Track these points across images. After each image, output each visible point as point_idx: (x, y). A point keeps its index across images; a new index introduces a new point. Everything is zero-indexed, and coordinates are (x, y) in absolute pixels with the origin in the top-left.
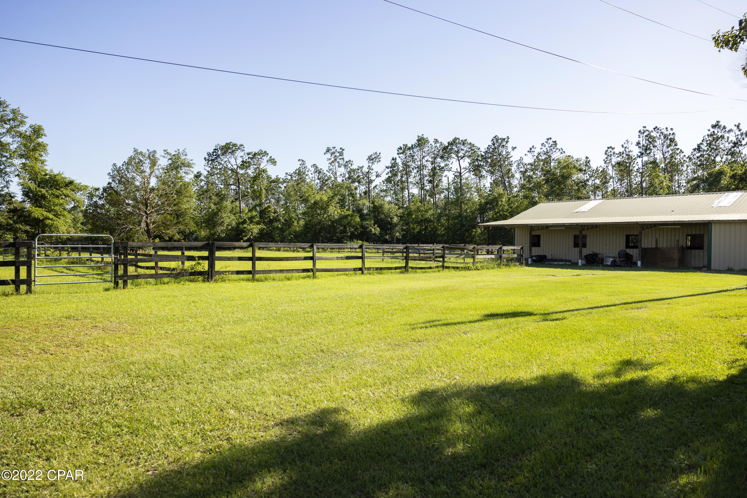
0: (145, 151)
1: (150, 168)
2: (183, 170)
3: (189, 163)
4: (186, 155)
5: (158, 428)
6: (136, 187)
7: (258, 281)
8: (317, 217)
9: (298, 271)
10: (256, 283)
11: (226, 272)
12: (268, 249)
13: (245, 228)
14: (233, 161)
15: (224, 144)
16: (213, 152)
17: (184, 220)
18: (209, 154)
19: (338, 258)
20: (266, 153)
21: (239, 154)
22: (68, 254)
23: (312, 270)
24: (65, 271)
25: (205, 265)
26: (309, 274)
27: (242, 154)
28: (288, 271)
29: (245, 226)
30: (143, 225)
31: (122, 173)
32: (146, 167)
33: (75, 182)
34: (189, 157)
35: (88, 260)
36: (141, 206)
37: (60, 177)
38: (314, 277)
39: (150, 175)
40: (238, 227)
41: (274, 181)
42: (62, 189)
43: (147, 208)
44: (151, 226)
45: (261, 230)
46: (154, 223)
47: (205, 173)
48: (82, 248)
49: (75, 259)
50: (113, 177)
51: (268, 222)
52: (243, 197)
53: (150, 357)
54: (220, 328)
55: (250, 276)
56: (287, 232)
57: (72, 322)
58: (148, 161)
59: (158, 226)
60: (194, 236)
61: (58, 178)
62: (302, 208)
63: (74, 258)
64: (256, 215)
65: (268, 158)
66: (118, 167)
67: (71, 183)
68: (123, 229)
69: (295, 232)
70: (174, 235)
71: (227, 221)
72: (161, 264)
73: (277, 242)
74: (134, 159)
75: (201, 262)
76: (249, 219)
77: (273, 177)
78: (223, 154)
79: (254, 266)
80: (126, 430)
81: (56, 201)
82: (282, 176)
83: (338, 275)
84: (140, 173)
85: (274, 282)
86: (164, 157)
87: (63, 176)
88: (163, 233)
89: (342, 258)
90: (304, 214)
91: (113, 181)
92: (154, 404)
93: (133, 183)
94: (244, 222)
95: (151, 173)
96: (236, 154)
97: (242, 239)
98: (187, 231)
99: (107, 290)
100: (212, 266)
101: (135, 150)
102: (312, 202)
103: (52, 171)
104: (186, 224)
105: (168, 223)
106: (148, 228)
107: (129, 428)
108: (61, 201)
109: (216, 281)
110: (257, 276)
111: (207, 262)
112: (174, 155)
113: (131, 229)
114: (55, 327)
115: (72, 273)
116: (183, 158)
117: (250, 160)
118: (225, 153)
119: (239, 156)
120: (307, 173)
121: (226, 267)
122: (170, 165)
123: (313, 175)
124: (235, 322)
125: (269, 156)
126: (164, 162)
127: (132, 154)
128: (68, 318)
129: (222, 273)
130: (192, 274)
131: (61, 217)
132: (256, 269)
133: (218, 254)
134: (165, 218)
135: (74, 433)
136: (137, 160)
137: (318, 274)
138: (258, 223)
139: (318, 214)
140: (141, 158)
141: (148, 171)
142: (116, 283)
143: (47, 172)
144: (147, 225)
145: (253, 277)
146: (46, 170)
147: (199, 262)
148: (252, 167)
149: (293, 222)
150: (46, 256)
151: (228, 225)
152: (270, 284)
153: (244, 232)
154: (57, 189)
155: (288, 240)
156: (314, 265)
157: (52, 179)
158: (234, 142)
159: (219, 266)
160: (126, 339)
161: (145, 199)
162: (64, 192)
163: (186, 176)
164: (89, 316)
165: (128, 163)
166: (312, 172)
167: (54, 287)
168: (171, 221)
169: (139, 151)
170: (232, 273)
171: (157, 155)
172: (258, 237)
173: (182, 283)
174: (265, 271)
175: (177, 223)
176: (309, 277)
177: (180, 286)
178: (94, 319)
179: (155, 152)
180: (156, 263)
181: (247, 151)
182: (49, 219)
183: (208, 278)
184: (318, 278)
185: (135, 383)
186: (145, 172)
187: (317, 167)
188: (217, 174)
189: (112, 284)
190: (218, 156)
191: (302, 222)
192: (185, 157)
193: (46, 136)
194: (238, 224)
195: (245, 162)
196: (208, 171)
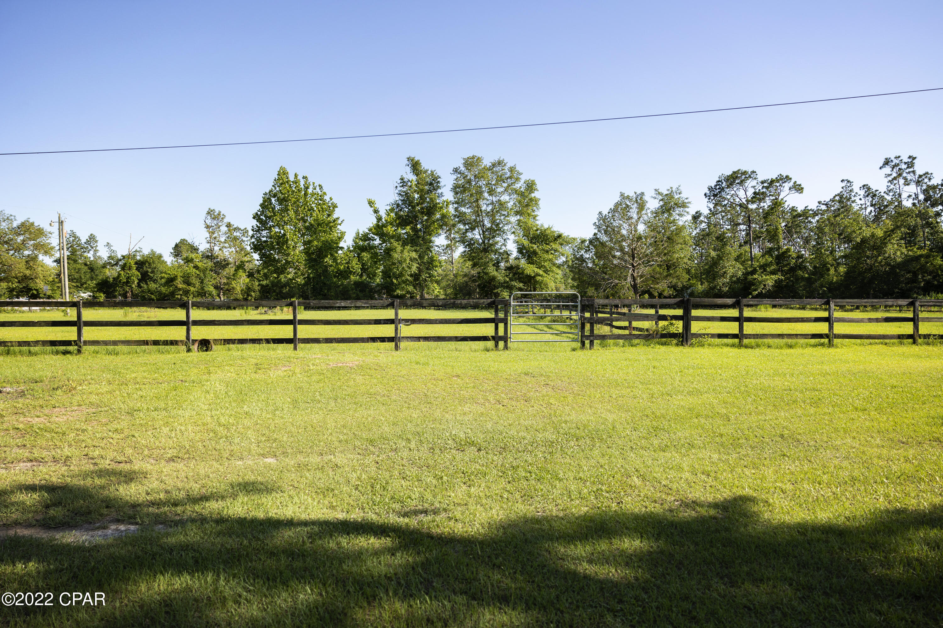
0: (632, 194)
1: (638, 213)
2: (677, 212)
3: (683, 203)
4: (680, 194)
5: (560, 480)
6: (623, 236)
7: (746, 347)
8: (865, 261)
9: (805, 336)
10: (743, 350)
11: (704, 335)
12: (788, 307)
13: (756, 279)
14: (741, 193)
15: (730, 173)
16: (716, 186)
17: (675, 272)
18: (710, 189)
19: (870, 320)
20: (788, 178)
21: (750, 183)
22: (551, 311)
23: (827, 336)
24: (546, 329)
25: (679, 326)
26: (822, 340)
27: (754, 183)
28: (790, 336)
29: (755, 276)
30: (629, 279)
31: (608, 222)
32: (633, 212)
33: (563, 236)
34: (684, 195)
35: (567, 318)
36: (627, 257)
37: (549, 231)
38: (830, 345)
39: (637, 222)
40: (746, 279)
41: (799, 215)
42: (551, 244)
43: (633, 259)
44: (639, 280)
45: (778, 283)
46: (641, 276)
47: (706, 212)
48: (563, 306)
49: (557, 318)
50: (599, 227)
51: (788, 270)
52: (754, 239)
53: (584, 418)
54: (669, 398)
55: (736, 341)
56: (817, 284)
57: (528, 378)
58: (636, 205)
59: (647, 280)
60: (689, 291)
61: (548, 232)
62: (842, 249)
63: (556, 316)
64: (771, 262)
65: (791, 184)
66: (604, 215)
67: (559, 236)
68: (608, 284)
69: (831, 283)
70: (664, 291)
71: (731, 271)
72: (635, 324)
73: (801, 298)
74: (621, 204)
75: (674, 322)
76: (761, 267)
77: (800, 208)
78: (728, 187)
79: (741, 328)
80: (534, 476)
81: (546, 256)
82: (813, 206)
83: (870, 344)
84: (627, 220)
85: (769, 350)
86: (655, 198)
87: (552, 230)
88: (651, 288)
89: (877, 320)
90: (845, 257)
91: (599, 231)
92: (568, 460)
93: (619, 232)
94: (754, 272)
95: (639, 218)
96: (746, 184)
97: (751, 294)
98: (680, 285)
99: (574, 350)
100: (687, 327)
101: (622, 195)
102: (858, 240)
103: (542, 225)
104: (678, 277)
105: (658, 276)
106: (635, 282)
107: (537, 475)
108: (551, 256)
109: (692, 345)
110: (746, 341)
111: (681, 323)
112: (667, 195)
113: (617, 284)
114: (513, 382)
115: (551, 331)
116: (676, 197)
117: (764, 190)
118: (731, 184)
119: (750, 186)
120: (853, 199)
121: (705, 329)
122: (662, 207)
123: (863, 202)
124: (690, 393)
125: (793, 181)
126: (653, 204)
127: (617, 199)
128: (526, 374)
129: (700, 335)
130: (663, 336)
131: (550, 273)
132: (745, 333)
133: (695, 313)
134: (653, 270)
135: (495, 471)
136: (624, 206)
137: (836, 341)
138: (773, 273)
139: (868, 257)
140: (628, 203)
141: (635, 216)
142: (583, 344)
143: (539, 227)
144: (634, 279)
145: (740, 342)
146: (537, 225)
147: (672, 322)
148: (767, 198)
149: (828, 270)
150: (533, 313)
151: (733, 276)
152: (761, 351)
153: (754, 285)
154: (547, 244)
155: (819, 294)
156: (831, 328)
157: (542, 234)
158: (744, 169)
159: (696, 327)
160: (570, 399)
161: (632, 249)
162: (553, 246)
163: (681, 219)
164: (544, 374)
165: (614, 211)
166: (861, 197)
167: (529, 344)
168: (660, 274)
169: (626, 195)
170: (713, 336)
171: (646, 198)
172: (775, 291)
173: (652, 345)
174: (757, 335)
175: (667, 276)
176: (822, 345)
177: (649, 349)
178: (548, 377)
179: (643, 194)
180: (630, 323)
181: (760, 179)
182: (539, 275)
183: (682, 341)
184: (837, 347)
185: (560, 440)
186: (632, 218)
187: (869, 189)
188: (721, 212)
189: (579, 344)
190: (722, 189)
191: (842, 269)
192: (679, 196)
193: (538, 190)
194: (746, 274)
195: (758, 194)
196: (710, 210)
